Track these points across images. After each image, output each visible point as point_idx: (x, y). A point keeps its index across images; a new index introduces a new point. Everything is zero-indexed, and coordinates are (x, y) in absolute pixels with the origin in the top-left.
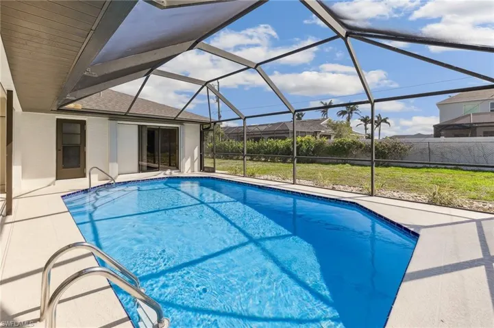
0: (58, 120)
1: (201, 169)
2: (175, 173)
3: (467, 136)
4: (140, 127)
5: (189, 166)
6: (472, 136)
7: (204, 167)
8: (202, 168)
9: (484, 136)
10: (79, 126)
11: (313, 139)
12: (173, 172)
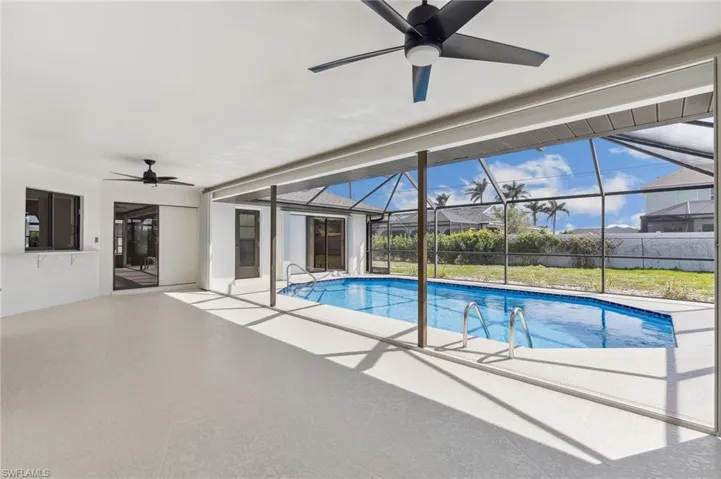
0: (237, 210)
1: (367, 270)
2: (342, 275)
3: (681, 230)
4: (308, 217)
5: (356, 266)
6: (689, 231)
7: (372, 268)
8: (369, 268)
9: (704, 231)
10: (253, 216)
11: (490, 234)
12: (340, 273)
